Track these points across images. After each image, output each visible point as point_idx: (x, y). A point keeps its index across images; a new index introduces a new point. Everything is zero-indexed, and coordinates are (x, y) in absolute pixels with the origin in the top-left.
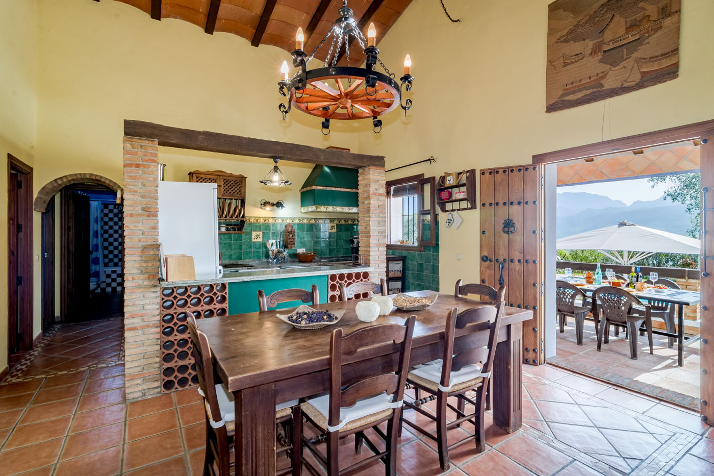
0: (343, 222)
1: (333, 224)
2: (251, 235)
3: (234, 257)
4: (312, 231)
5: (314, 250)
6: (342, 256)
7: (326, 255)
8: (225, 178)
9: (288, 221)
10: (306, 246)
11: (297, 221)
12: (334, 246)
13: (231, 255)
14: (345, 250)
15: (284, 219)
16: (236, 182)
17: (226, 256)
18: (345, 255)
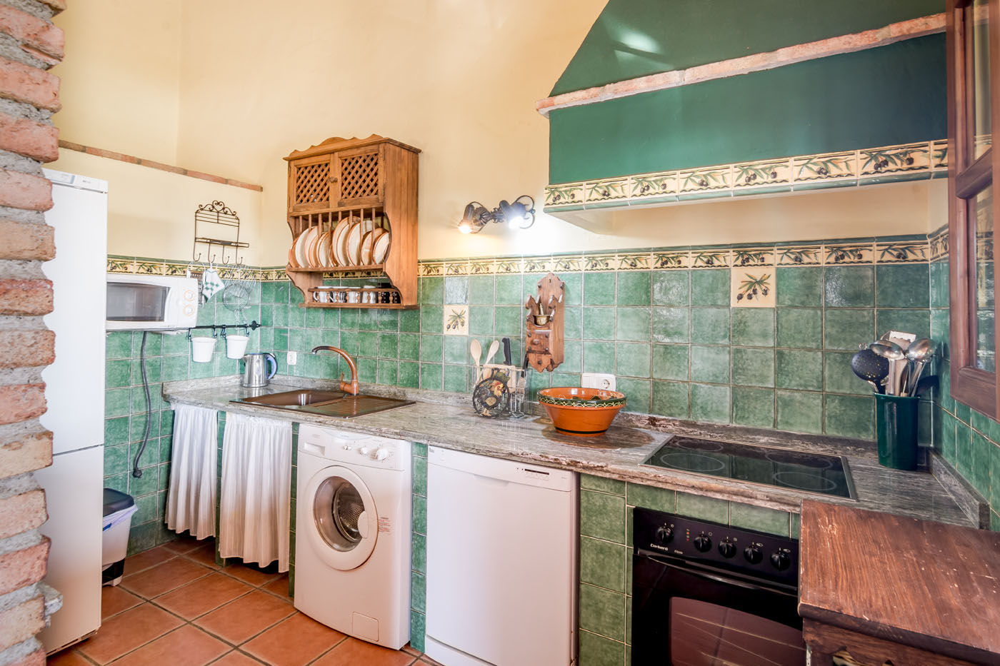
0: (822, 257)
1: (757, 273)
2: (442, 315)
3: (400, 376)
4: (648, 302)
5: (656, 385)
6: (816, 431)
7: (719, 413)
8: (343, 154)
9: (551, 266)
10: (619, 364)
11: (582, 265)
12: (763, 378)
13: (395, 371)
14: (834, 406)
15: (536, 260)
16: (368, 160)
17: (385, 372)
18: (831, 432)
